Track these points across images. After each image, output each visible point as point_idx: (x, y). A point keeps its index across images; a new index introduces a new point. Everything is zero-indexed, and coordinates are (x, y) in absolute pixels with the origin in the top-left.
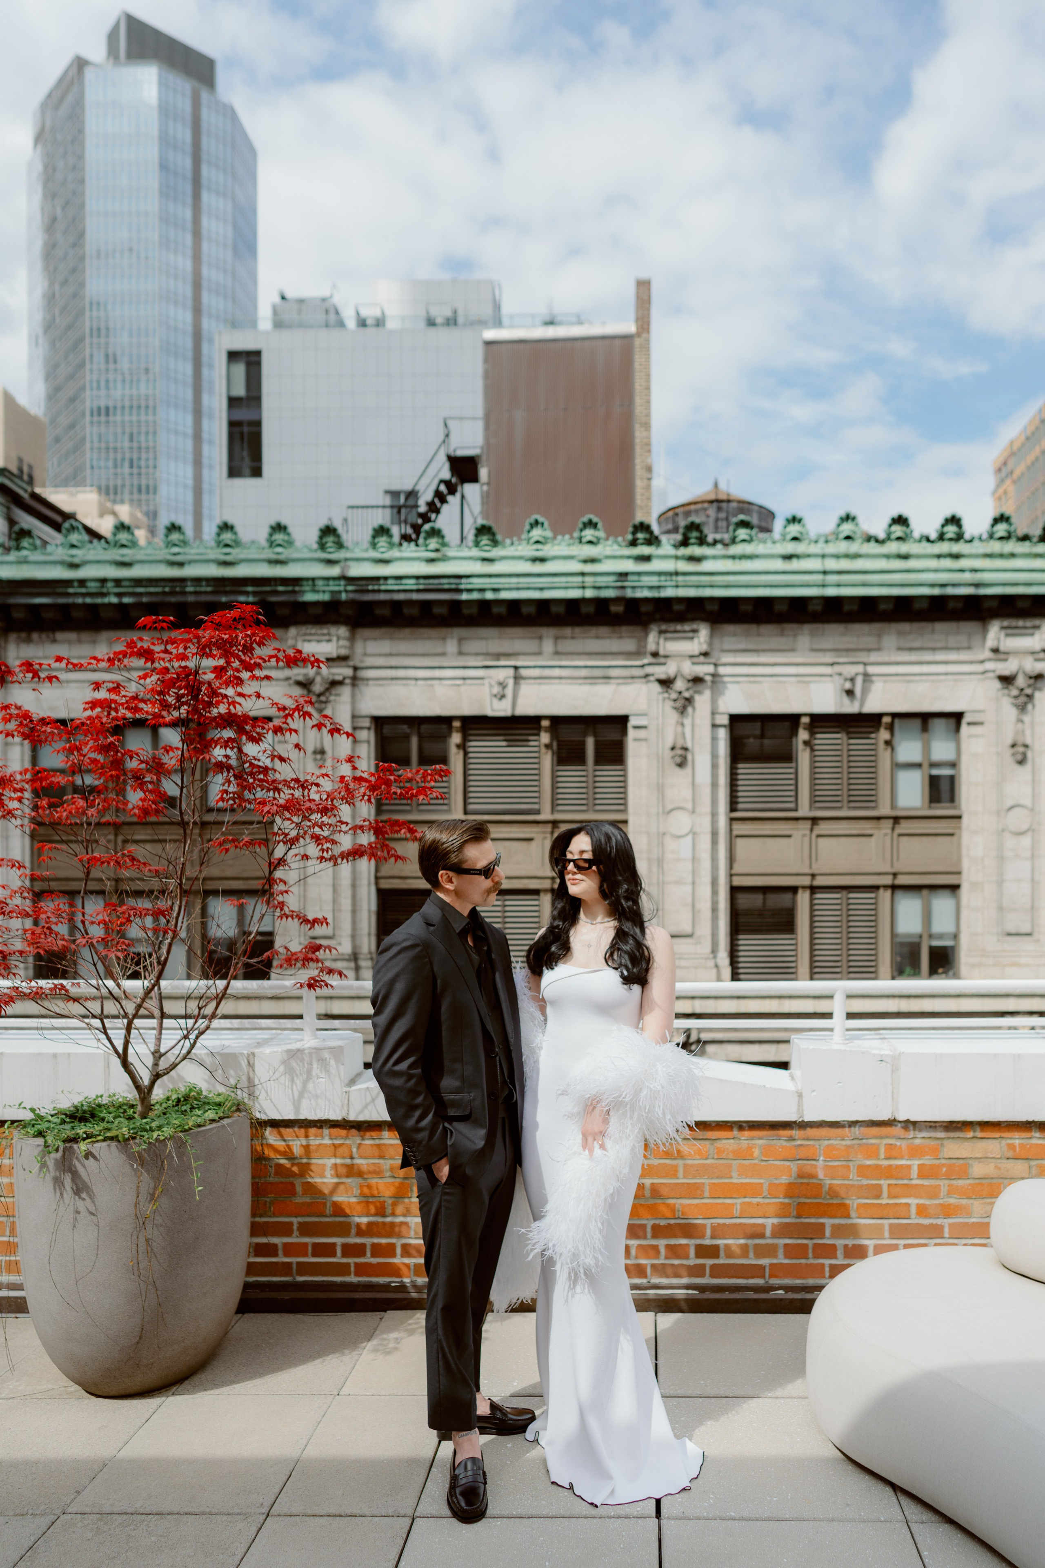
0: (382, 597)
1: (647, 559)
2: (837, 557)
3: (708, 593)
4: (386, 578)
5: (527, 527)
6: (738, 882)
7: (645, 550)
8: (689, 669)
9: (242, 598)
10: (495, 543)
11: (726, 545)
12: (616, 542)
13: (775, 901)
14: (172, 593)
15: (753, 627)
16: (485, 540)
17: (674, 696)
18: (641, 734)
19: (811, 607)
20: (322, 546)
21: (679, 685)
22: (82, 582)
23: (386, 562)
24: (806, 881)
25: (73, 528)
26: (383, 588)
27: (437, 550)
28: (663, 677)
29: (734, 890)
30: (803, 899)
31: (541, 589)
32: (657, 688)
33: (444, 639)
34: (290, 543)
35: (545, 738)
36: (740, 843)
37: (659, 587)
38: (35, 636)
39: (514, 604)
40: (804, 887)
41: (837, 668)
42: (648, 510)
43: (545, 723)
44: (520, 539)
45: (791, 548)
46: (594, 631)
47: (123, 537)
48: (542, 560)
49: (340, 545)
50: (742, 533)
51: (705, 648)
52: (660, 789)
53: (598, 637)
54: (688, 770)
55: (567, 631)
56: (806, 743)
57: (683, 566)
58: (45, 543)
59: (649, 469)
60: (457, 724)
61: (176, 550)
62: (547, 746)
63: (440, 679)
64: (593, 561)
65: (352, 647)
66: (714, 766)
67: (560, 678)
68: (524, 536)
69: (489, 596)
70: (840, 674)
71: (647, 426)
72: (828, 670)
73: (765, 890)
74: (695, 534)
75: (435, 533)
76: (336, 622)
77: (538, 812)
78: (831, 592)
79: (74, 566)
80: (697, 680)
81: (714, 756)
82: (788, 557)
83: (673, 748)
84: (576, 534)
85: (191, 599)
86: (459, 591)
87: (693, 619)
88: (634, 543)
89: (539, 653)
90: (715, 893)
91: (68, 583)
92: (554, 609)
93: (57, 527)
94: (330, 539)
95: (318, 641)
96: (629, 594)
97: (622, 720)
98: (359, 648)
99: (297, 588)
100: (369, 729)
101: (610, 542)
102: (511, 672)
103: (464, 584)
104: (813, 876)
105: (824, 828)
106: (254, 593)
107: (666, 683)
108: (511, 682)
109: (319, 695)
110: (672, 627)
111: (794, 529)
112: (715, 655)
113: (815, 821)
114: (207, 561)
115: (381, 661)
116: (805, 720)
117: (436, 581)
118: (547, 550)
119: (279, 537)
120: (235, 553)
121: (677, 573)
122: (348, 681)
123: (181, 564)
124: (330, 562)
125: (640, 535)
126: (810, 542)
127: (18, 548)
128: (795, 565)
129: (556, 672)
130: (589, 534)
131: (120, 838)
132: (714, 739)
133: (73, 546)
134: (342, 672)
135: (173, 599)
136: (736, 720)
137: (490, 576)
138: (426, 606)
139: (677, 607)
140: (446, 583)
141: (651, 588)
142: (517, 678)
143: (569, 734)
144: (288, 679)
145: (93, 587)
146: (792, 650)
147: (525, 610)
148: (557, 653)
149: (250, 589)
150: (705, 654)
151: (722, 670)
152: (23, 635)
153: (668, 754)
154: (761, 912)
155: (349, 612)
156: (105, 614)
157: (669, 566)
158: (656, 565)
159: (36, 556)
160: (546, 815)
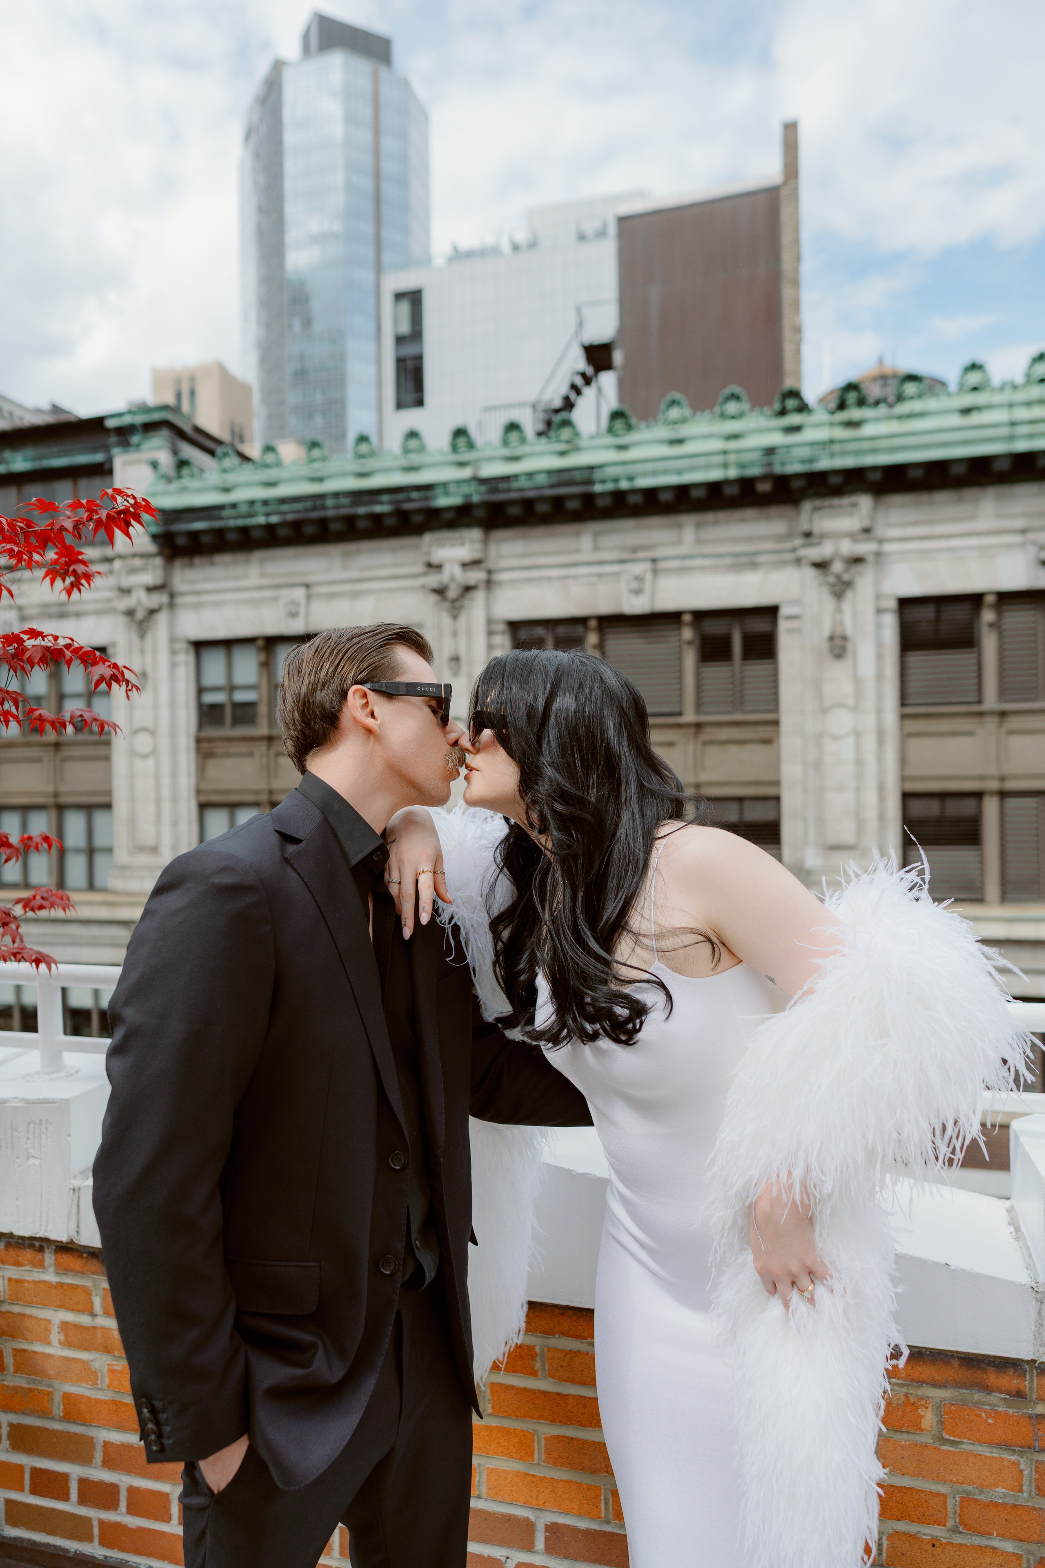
0: (513, 495)
1: (795, 429)
2: (1029, 404)
3: (869, 460)
4: (516, 477)
5: (663, 406)
6: (911, 787)
7: (794, 419)
8: (847, 548)
9: (378, 509)
10: (629, 428)
11: (891, 406)
12: (762, 413)
13: (954, 808)
14: (315, 508)
15: (925, 497)
16: (619, 424)
17: (831, 579)
18: (794, 624)
19: (998, 466)
20: (454, 448)
21: (837, 567)
22: (234, 506)
23: (515, 459)
24: (994, 785)
25: (225, 455)
26: (515, 485)
27: (568, 442)
28: (817, 558)
29: (906, 796)
30: (991, 808)
31: (679, 472)
32: (810, 573)
33: (578, 534)
34: (422, 449)
35: (687, 634)
36: (913, 743)
37: (811, 461)
38: (197, 560)
39: (651, 493)
40: (992, 793)
41: (1030, 536)
42: (798, 374)
43: (687, 618)
44: (656, 421)
45: (969, 400)
46: (739, 514)
47: (270, 458)
48: (679, 442)
49: (471, 446)
50: (910, 388)
51: (866, 523)
52: (818, 685)
53: (744, 520)
54: (847, 662)
55: (710, 516)
56: (991, 625)
57: (840, 433)
58: (202, 471)
59: (798, 330)
60: (593, 623)
61: (316, 465)
62: (689, 643)
63: (575, 577)
64: (735, 436)
65: (485, 550)
66: (879, 657)
67: (702, 569)
68: (660, 416)
69: (624, 485)
70: (1034, 543)
71: (796, 283)
72: (1017, 539)
73: (943, 796)
74: (852, 397)
75: (567, 423)
76: (469, 525)
77: (680, 714)
78: (1022, 446)
79: (226, 490)
80: (857, 560)
81: (879, 645)
82: (966, 411)
83: (832, 638)
84: (717, 409)
85: (331, 513)
86: (591, 482)
87: (853, 491)
88: (783, 412)
89: (679, 542)
90: (882, 799)
91: (221, 507)
92: (695, 493)
93: (212, 453)
94: (461, 441)
95: (453, 545)
96: (778, 469)
97: (771, 612)
98: (493, 550)
99: (429, 493)
100: (503, 633)
101: (755, 414)
102: (648, 565)
103: (597, 475)
104: (1002, 779)
105: (1014, 723)
106: (391, 503)
107: (821, 566)
108: (649, 577)
109: (454, 601)
110: (827, 502)
111: (974, 378)
112: (881, 531)
113: (1003, 714)
114: (344, 474)
115: (514, 562)
116: (990, 599)
117: (567, 474)
118: (685, 431)
119: (413, 443)
120: (371, 464)
121: (832, 442)
122: (482, 586)
123: (320, 480)
124: (462, 464)
125: (791, 403)
126: (993, 390)
127: (179, 477)
128: (975, 418)
129: (698, 562)
130: (732, 407)
131: (273, 751)
132: (879, 626)
133: (225, 471)
134: (476, 576)
135: (315, 515)
136: (905, 604)
137: (624, 463)
138: (558, 502)
139: (834, 480)
140: (578, 476)
141: (803, 462)
142: (655, 572)
143: (713, 628)
144: (423, 587)
145: (243, 509)
146: (973, 518)
147: (664, 497)
148: (699, 541)
149: (385, 498)
150: (867, 530)
151: (887, 547)
152: (186, 560)
153: (825, 645)
154: (939, 822)
155: (480, 513)
156: (256, 534)
157: (822, 434)
158: (808, 435)
159: (194, 484)
160: (689, 717)
